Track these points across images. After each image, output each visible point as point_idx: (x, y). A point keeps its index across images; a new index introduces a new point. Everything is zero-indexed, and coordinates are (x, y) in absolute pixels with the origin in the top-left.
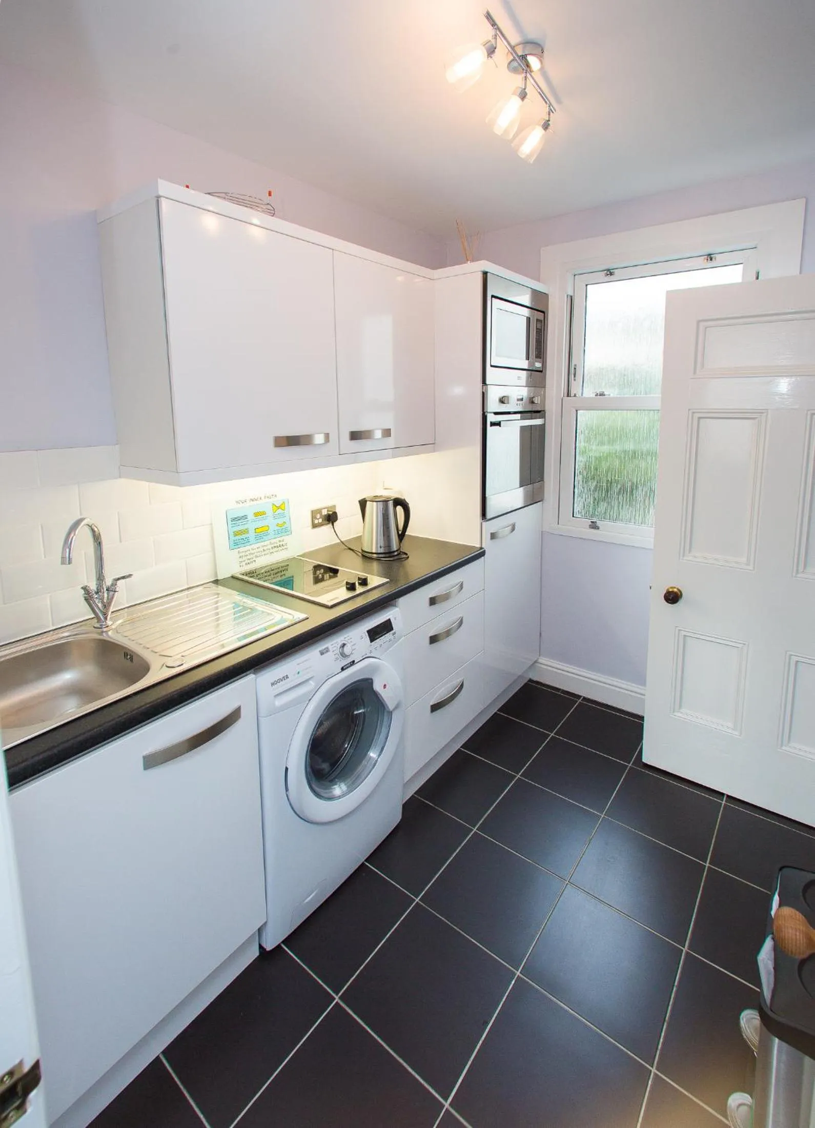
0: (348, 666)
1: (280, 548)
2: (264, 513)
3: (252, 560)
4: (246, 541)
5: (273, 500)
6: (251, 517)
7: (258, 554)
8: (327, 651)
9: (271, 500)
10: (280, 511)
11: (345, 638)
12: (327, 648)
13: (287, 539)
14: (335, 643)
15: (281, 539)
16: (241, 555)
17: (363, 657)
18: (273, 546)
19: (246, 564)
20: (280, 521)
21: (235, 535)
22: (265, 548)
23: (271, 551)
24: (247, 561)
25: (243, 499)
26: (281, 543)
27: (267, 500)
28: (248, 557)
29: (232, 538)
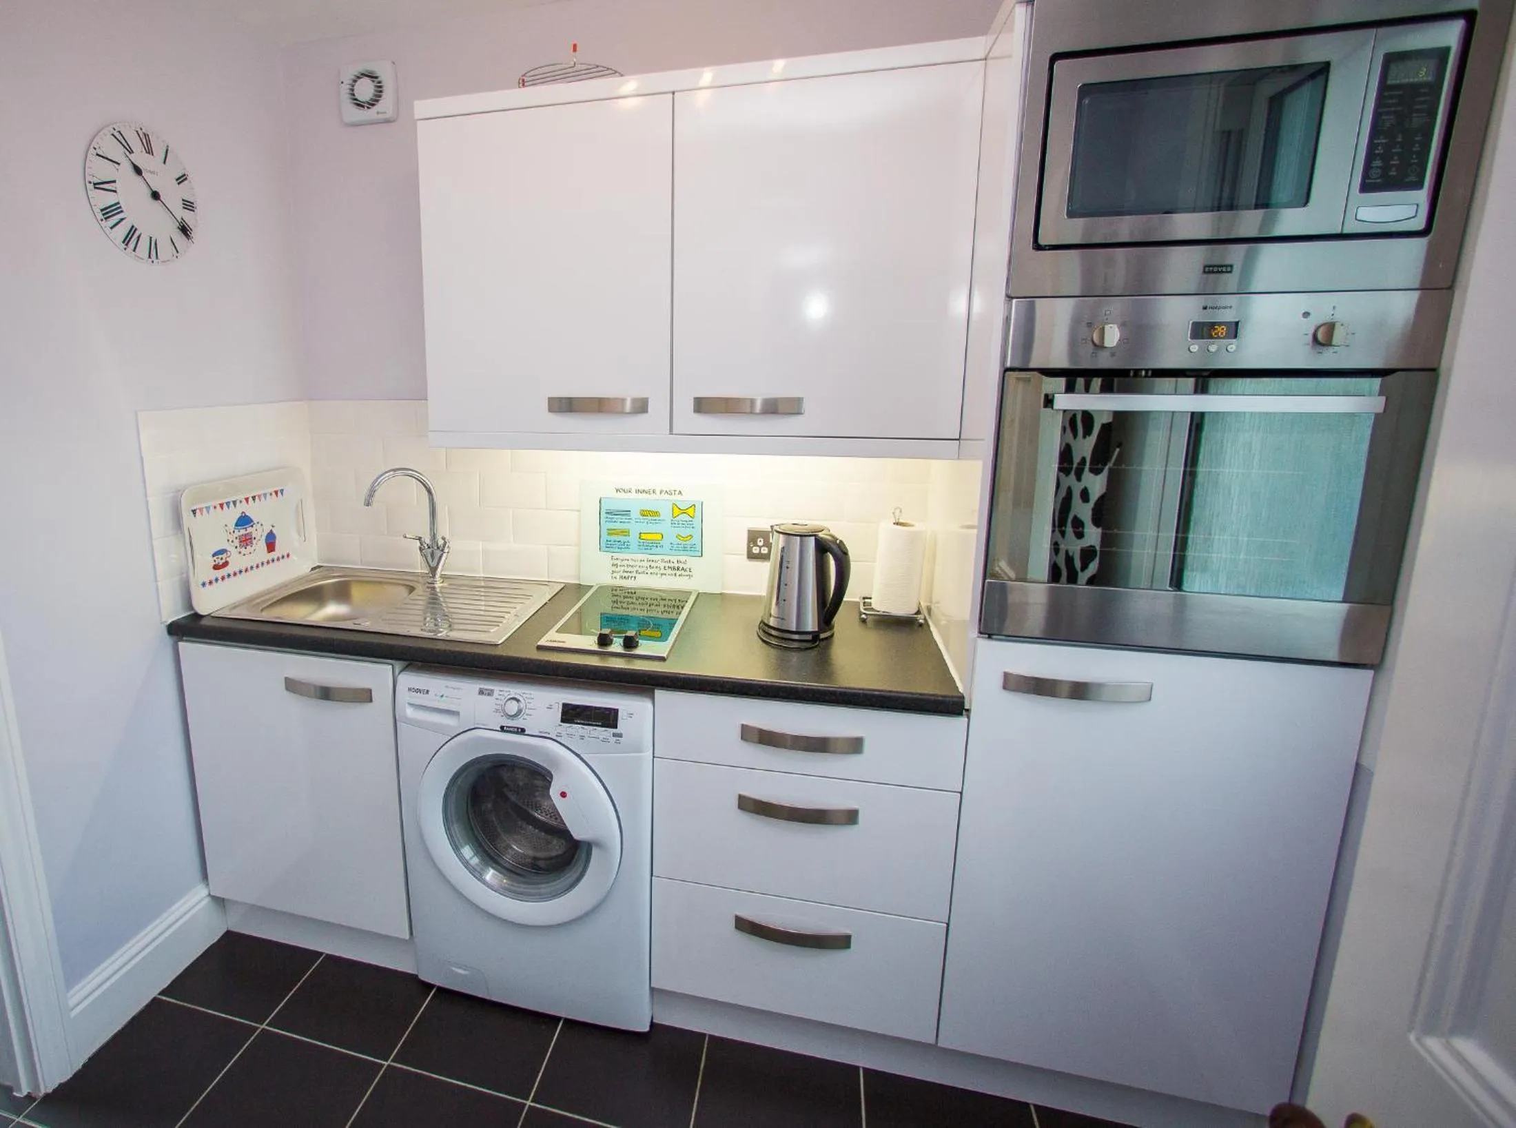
0: (511, 729)
1: (678, 573)
2: (656, 513)
3: (630, 575)
4: (624, 546)
5: (676, 497)
6: (635, 514)
7: (640, 570)
8: (489, 694)
9: (672, 497)
10: (684, 517)
11: (524, 693)
12: (492, 691)
13: (692, 562)
14: (506, 692)
15: (682, 559)
16: (615, 562)
17: (541, 732)
18: (667, 565)
19: (621, 577)
20: (685, 532)
21: (609, 534)
22: (653, 564)
23: (663, 571)
24: (621, 574)
25: (626, 488)
26: (681, 566)
27: (667, 496)
28: (626, 569)
29: (605, 537)
